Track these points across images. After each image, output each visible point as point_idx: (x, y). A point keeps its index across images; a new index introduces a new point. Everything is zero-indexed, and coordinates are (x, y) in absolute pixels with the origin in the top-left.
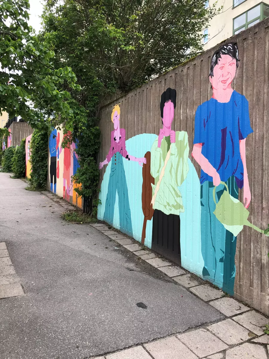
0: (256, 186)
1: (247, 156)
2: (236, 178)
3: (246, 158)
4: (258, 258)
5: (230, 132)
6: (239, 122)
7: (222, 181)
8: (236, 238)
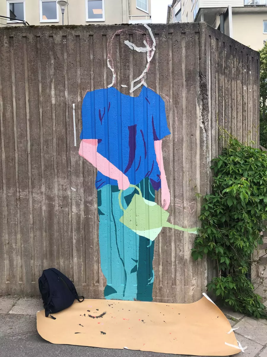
0: (176, 187)
1: (164, 158)
2: (151, 180)
3: (164, 159)
4: (181, 256)
5: (141, 131)
6: (153, 122)
7: (131, 185)
8: (153, 242)
